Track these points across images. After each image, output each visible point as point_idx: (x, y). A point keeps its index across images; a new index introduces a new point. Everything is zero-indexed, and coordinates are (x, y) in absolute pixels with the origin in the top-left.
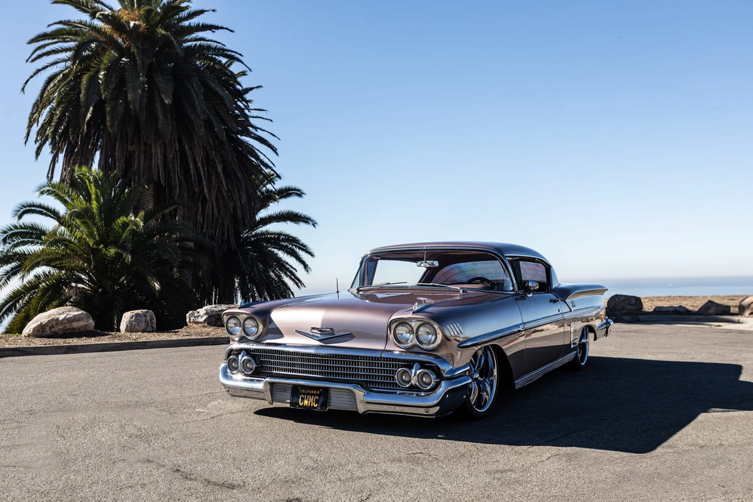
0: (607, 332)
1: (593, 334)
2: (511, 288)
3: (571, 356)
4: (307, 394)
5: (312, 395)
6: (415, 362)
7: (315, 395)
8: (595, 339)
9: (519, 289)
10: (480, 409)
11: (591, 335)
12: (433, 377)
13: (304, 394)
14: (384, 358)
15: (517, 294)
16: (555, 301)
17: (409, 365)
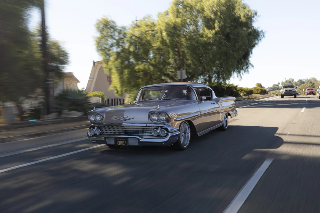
0: (236, 115)
1: (230, 116)
2: (196, 99)
3: (221, 124)
4: (120, 141)
5: (122, 141)
6: (159, 127)
7: (123, 141)
8: (231, 118)
9: (199, 99)
10: (185, 146)
11: (229, 117)
12: (166, 132)
13: (119, 141)
14: (148, 126)
15: (198, 101)
16: (214, 104)
17: (157, 128)
